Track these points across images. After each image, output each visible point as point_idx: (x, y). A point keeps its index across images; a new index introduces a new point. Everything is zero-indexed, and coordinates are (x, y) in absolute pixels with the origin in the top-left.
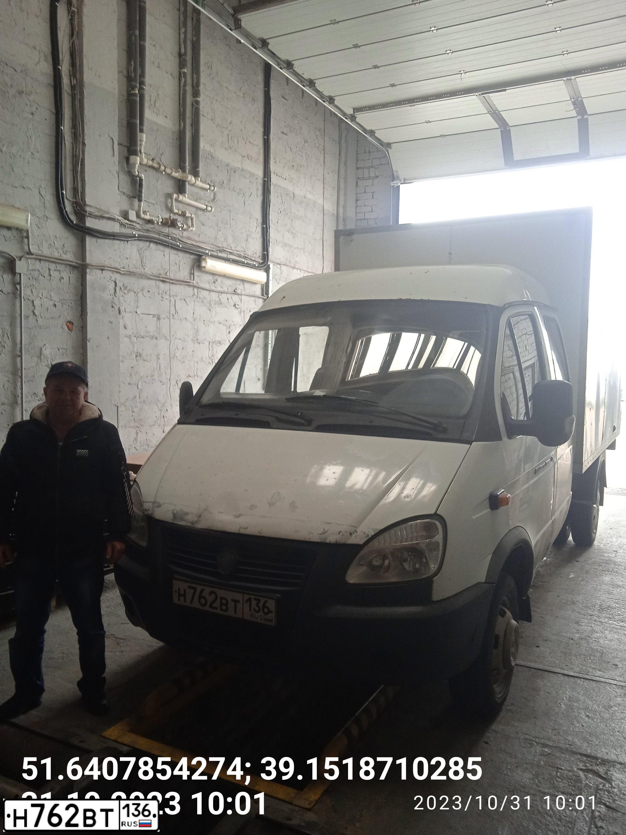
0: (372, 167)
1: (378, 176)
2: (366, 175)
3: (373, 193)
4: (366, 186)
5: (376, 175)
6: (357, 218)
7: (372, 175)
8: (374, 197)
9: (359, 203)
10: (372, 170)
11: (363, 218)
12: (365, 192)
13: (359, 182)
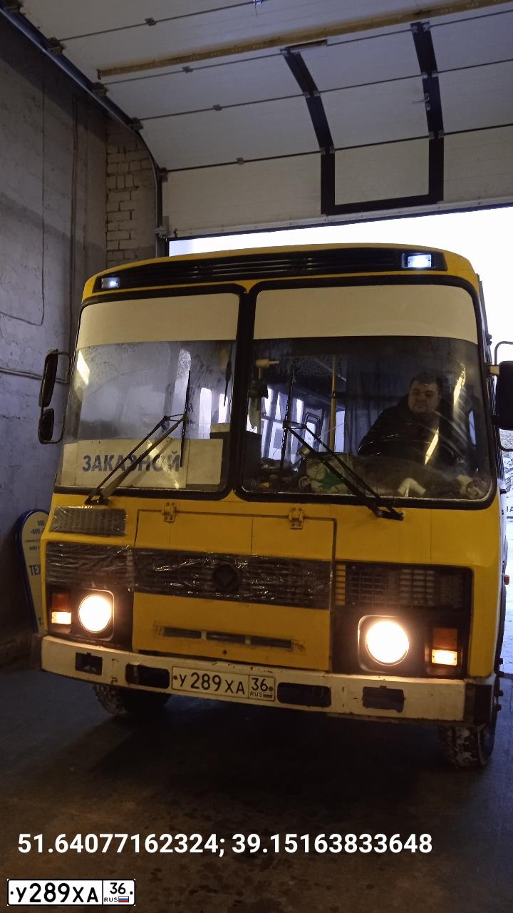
0: (129, 173)
1: (137, 187)
2: (121, 186)
3: (131, 211)
4: (121, 201)
5: (136, 185)
6: (108, 249)
7: (129, 184)
8: (133, 217)
9: (111, 226)
10: (129, 178)
11: (117, 248)
12: (119, 210)
13: (111, 195)
